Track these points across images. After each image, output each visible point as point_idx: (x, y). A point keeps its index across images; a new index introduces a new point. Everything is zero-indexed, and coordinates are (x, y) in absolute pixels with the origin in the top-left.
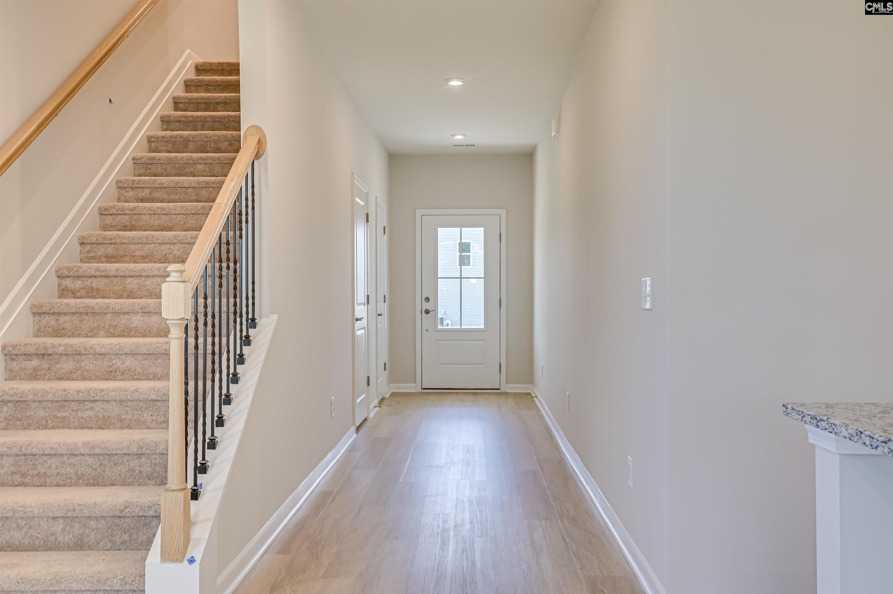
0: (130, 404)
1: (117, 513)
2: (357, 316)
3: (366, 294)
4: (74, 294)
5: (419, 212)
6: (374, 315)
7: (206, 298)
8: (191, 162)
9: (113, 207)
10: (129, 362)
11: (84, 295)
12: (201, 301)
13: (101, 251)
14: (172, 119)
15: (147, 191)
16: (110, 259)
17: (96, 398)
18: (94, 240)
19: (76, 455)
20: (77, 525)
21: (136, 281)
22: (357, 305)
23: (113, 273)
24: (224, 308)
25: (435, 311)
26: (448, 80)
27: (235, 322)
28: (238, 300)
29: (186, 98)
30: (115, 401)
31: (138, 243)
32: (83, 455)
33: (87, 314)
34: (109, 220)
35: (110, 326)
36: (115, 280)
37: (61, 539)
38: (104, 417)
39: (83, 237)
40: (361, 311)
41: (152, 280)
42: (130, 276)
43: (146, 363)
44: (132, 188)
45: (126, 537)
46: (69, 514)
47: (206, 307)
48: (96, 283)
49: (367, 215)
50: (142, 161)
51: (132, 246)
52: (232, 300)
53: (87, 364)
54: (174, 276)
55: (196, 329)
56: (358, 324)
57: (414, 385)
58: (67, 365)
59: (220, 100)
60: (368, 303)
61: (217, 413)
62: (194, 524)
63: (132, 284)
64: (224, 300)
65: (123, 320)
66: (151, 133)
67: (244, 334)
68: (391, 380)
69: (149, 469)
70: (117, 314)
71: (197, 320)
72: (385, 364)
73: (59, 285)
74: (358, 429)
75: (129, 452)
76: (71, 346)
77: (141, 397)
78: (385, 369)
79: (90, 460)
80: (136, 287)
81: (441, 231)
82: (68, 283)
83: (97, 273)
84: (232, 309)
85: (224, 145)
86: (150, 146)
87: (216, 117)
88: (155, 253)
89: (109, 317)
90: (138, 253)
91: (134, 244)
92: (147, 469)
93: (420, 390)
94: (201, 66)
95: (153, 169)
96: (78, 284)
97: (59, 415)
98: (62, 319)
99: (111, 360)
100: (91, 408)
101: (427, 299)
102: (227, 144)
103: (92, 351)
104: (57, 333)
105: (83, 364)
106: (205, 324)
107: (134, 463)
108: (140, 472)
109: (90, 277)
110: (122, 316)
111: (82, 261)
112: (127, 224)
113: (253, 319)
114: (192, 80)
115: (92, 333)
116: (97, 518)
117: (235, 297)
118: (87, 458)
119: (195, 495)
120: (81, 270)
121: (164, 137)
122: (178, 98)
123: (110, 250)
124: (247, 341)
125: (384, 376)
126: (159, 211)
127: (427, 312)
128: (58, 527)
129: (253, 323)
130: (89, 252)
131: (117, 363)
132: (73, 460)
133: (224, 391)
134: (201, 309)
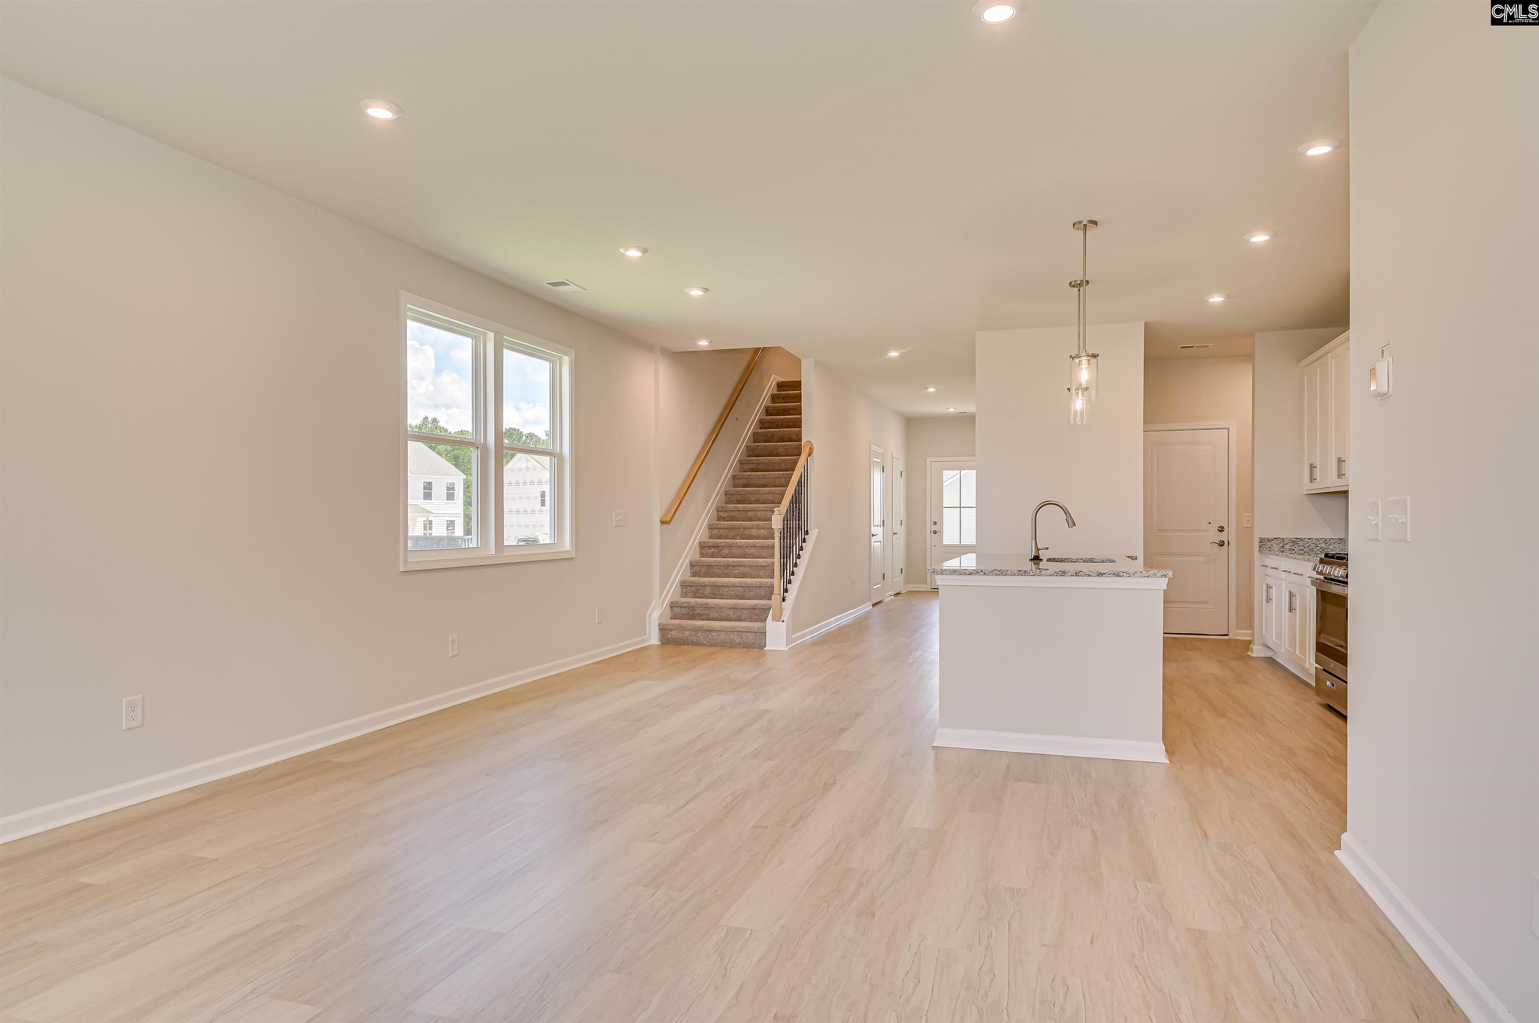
0: (754, 567)
1: (754, 607)
2: (873, 532)
3: (882, 519)
4: (724, 519)
5: (929, 460)
6: (891, 534)
7: (787, 521)
8: (776, 447)
9: (739, 475)
10: (752, 550)
11: (728, 520)
12: (786, 522)
13: (735, 498)
14: (765, 421)
15: (754, 465)
16: (739, 502)
17: (741, 565)
18: (731, 492)
19: (735, 587)
20: (738, 612)
21: (752, 513)
22: (874, 526)
23: (742, 509)
24: (794, 526)
25: (941, 532)
26: (927, 388)
27: (799, 532)
28: (800, 522)
29: (773, 407)
30: (748, 566)
31: (752, 494)
32: (737, 586)
33: (732, 529)
34: (737, 481)
35: (742, 534)
36: (742, 512)
37: (732, 617)
38: (743, 573)
39: (727, 491)
40: (877, 530)
41: (760, 512)
42: (750, 511)
43: (760, 551)
44: (747, 464)
45: (757, 617)
46: (736, 607)
47: (787, 524)
48: (734, 514)
49: (883, 467)
50: (751, 448)
51: (749, 495)
52: (797, 522)
53: (734, 551)
54: (776, 513)
55: (784, 533)
56: (873, 539)
57: (926, 585)
58: (726, 551)
59: (791, 407)
60: (883, 526)
61: (791, 570)
62: (783, 610)
63: (750, 514)
64: (794, 522)
65: (748, 532)
66: (755, 431)
67: (803, 537)
68: (907, 581)
69: (764, 593)
70: (746, 528)
71: (784, 530)
72: (902, 569)
73: (717, 515)
74: (874, 605)
75: (756, 586)
76: (728, 543)
77: (759, 564)
78: (902, 573)
79: (740, 589)
80: (752, 516)
81: (946, 473)
82: (721, 514)
83: (735, 509)
84: (797, 526)
85: (793, 437)
86: (754, 437)
87: (789, 419)
88: (760, 498)
89: (742, 530)
90: (752, 499)
91: (751, 494)
92: (763, 593)
93: (930, 590)
94: (781, 383)
95: (757, 452)
96: (726, 514)
97: (725, 572)
98: (721, 531)
99: (744, 549)
100: (738, 569)
101: (935, 523)
102: (795, 435)
103: (737, 545)
104: (719, 537)
105: (732, 551)
106: (787, 532)
107: (758, 591)
108: (760, 594)
109: (731, 511)
110: (747, 530)
111: (726, 503)
112: (746, 483)
113: (807, 531)
114: (775, 394)
115: (734, 538)
116: (746, 609)
117: (799, 521)
118: (739, 588)
119: (784, 600)
120: (727, 508)
121: (761, 433)
122: (768, 407)
123: (739, 497)
124: (804, 541)
125: (900, 578)
126: (761, 477)
127: (935, 532)
128: (731, 612)
129: (807, 533)
130: (729, 498)
131: (747, 551)
132: (734, 589)
133: (794, 562)
134: (786, 527)
